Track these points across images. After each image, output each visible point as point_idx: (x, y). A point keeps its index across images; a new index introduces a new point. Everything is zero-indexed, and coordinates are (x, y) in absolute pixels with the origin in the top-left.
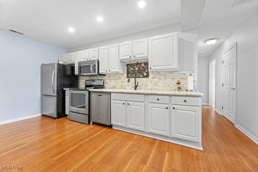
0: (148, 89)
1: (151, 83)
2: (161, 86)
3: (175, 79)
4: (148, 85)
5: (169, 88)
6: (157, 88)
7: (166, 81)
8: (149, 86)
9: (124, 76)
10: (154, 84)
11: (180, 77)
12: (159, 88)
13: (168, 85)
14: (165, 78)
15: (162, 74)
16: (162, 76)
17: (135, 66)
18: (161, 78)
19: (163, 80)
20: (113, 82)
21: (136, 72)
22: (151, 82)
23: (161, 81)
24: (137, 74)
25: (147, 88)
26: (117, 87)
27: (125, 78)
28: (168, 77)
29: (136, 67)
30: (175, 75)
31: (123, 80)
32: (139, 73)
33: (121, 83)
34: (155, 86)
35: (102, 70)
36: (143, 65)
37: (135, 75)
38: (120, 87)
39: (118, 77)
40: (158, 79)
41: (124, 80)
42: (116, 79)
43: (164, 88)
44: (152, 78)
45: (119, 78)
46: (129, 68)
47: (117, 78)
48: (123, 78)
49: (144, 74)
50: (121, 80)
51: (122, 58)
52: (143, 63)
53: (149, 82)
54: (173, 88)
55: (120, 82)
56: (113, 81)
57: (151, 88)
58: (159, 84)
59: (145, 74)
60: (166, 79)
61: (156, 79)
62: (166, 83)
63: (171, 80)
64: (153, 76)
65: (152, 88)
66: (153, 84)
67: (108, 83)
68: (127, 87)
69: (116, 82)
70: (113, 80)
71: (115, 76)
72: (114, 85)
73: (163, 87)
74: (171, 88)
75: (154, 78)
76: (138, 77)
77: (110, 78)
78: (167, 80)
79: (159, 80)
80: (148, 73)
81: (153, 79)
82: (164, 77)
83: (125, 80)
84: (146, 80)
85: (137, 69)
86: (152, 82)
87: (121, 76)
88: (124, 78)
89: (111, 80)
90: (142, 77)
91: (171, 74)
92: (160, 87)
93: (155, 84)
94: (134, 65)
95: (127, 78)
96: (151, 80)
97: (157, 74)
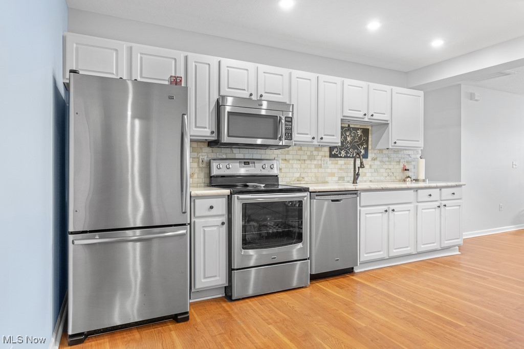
0: (365, 182)
1: (370, 170)
2: (384, 174)
3: (401, 163)
4: (366, 173)
5: (393, 178)
6: (378, 178)
7: (390, 167)
9: (321, 153)
10: (375, 172)
11: (405, 160)
12: (382, 178)
13: (393, 173)
14: (390, 160)
15: (385, 154)
16: (385, 156)
17: (348, 134)
18: (384, 159)
19: (387, 163)
20: (295, 166)
23: (384, 166)
24: (349, 150)
25: (365, 178)
26: (306, 179)
27: (325, 156)
28: (393, 159)
29: (348, 136)
30: (400, 156)
31: (320, 162)
32: (354, 148)
33: (316, 170)
34: (376, 174)
36: (359, 132)
37: (347, 153)
38: (314, 179)
39: (309, 153)
40: (380, 161)
41: (322, 162)
42: (304, 160)
43: (388, 178)
44: (372, 159)
45: (312, 158)
47: (305, 157)
48: (319, 157)
49: (361, 152)
50: (315, 162)
51: (348, 113)
52: (361, 129)
53: (368, 166)
54: (398, 178)
55: (313, 166)
56: (296, 165)
57: (370, 180)
58: (382, 170)
59: (363, 152)
60: (390, 162)
61: (377, 163)
62: (390, 169)
63: (395, 164)
64: (374, 155)
65: (372, 179)
66: (373, 171)
68: (329, 179)
69: (303, 166)
70: (296, 162)
71: (300, 152)
73: (386, 177)
74: (396, 177)
75: (375, 160)
77: (287, 157)
78: (392, 164)
79: (382, 164)
80: (366, 149)
81: (373, 161)
82: (387, 159)
83: (325, 162)
85: (349, 139)
86: (372, 167)
87: (315, 153)
88: (323, 158)
89: (291, 162)
91: (395, 155)
92: (382, 176)
93: (376, 171)
94: (346, 131)
95: (330, 157)
96: (370, 163)
97: (378, 152)
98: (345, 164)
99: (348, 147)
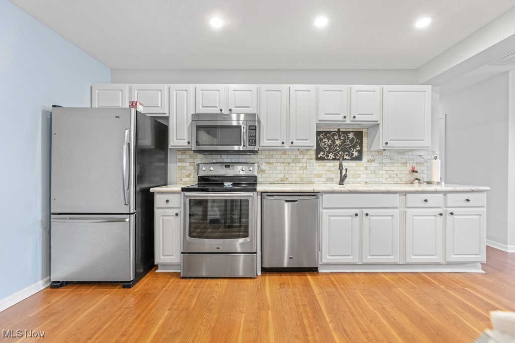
0: (360, 183)
1: (365, 172)
2: (385, 176)
3: (408, 165)
4: (360, 175)
5: (397, 180)
6: (376, 180)
7: (392, 168)
8: (362, 176)
9: (307, 157)
10: (372, 173)
11: (415, 162)
12: (381, 180)
13: (397, 175)
14: (392, 161)
15: (386, 156)
16: (385, 157)
17: (336, 137)
18: (384, 161)
19: (388, 165)
20: (278, 168)
21: (338, 149)
22: (367, 170)
23: (384, 168)
24: (338, 152)
25: (358, 180)
26: (290, 179)
27: (311, 159)
28: (396, 160)
29: (337, 139)
30: (407, 157)
31: (305, 165)
32: (344, 150)
33: (301, 172)
34: (373, 176)
35: (268, 140)
36: (351, 136)
37: (336, 155)
38: (298, 180)
39: (293, 157)
40: (379, 163)
41: (308, 164)
42: (289, 163)
43: (390, 180)
44: (368, 161)
45: (296, 161)
46: (321, 140)
47: (290, 160)
48: (304, 160)
49: (353, 154)
50: (300, 165)
51: (324, 117)
52: (352, 132)
53: (362, 168)
54: (404, 180)
55: (298, 168)
56: (280, 167)
57: (365, 181)
58: (381, 172)
59: (356, 154)
60: (393, 163)
61: (375, 164)
62: (393, 171)
63: (400, 165)
64: (370, 157)
65: (368, 180)
66: (370, 172)
67: (266, 172)
68: (316, 180)
69: (287, 168)
70: (279, 165)
71: (284, 156)
72: (282, 176)
73: (387, 179)
74: (401, 179)
75: (372, 161)
77: (271, 160)
78: (395, 165)
79: (381, 165)
80: (360, 152)
81: (370, 163)
82: (389, 160)
83: (311, 164)
84: (357, 166)
85: (338, 142)
86: (368, 169)
87: (300, 157)
88: (308, 161)
89: (274, 164)
90: (348, 160)
91: (400, 156)
92: (382, 177)
93: (374, 172)
94: (334, 135)
95: (316, 160)
96: (365, 165)
97: (377, 154)
98: (334, 166)
99: (336, 150)
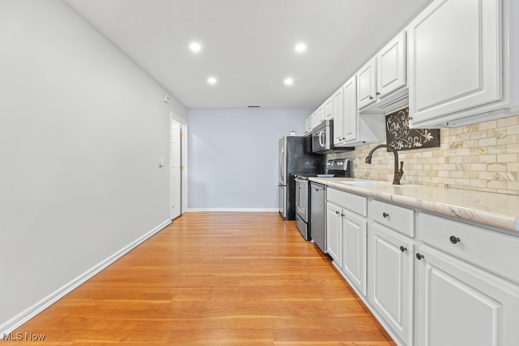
0: (437, 185)
1: (446, 166)
2: (482, 176)
4: (438, 171)
6: (466, 182)
7: (502, 159)
8: (441, 174)
10: (457, 169)
12: (475, 183)
14: (501, 142)
15: (487, 131)
16: (484, 135)
17: (404, 118)
18: (482, 143)
19: (492, 151)
21: (406, 134)
22: (448, 163)
23: (482, 158)
24: (407, 139)
25: (435, 180)
26: (371, 175)
27: (385, 151)
28: (514, 137)
29: (404, 121)
31: (381, 158)
32: (414, 134)
33: (378, 167)
34: (460, 174)
37: (404, 143)
40: (471, 149)
41: (383, 158)
43: (494, 184)
44: (451, 147)
45: (375, 154)
46: (390, 125)
49: (424, 138)
53: (442, 160)
55: (376, 162)
57: (446, 182)
58: (475, 167)
59: (428, 137)
60: (506, 146)
61: (464, 152)
62: (504, 164)
64: (454, 139)
65: (451, 182)
66: (453, 167)
67: (358, 167)
71: (368, 150)
72: (366, 171)
73: (488, 181)
75: (457, 147)
76: (410, 147)
77: (361, 155)
78: (509, 150)
79: (476, 153)
81: (454, 150)
82: (493, 141)
83: (385, 157)
84: (433, 157)
85: (405, 125)
86: (451, 161)
88: (384, 154)
89: (362, 159)
90: (419, 148)
92: (477, 178)
93: (461, 167)
94: (402, 114)
95: (388, 151)
96: (446, 154)
97: (466, 130)
